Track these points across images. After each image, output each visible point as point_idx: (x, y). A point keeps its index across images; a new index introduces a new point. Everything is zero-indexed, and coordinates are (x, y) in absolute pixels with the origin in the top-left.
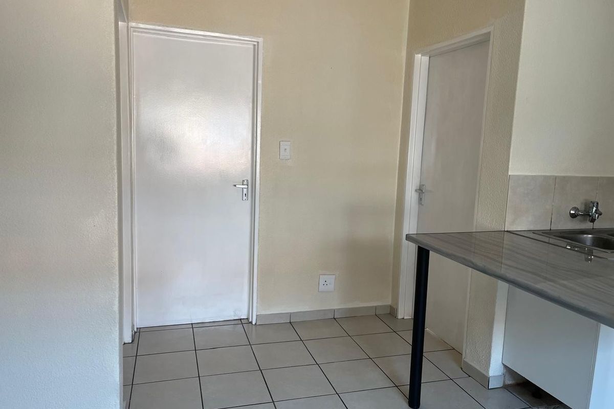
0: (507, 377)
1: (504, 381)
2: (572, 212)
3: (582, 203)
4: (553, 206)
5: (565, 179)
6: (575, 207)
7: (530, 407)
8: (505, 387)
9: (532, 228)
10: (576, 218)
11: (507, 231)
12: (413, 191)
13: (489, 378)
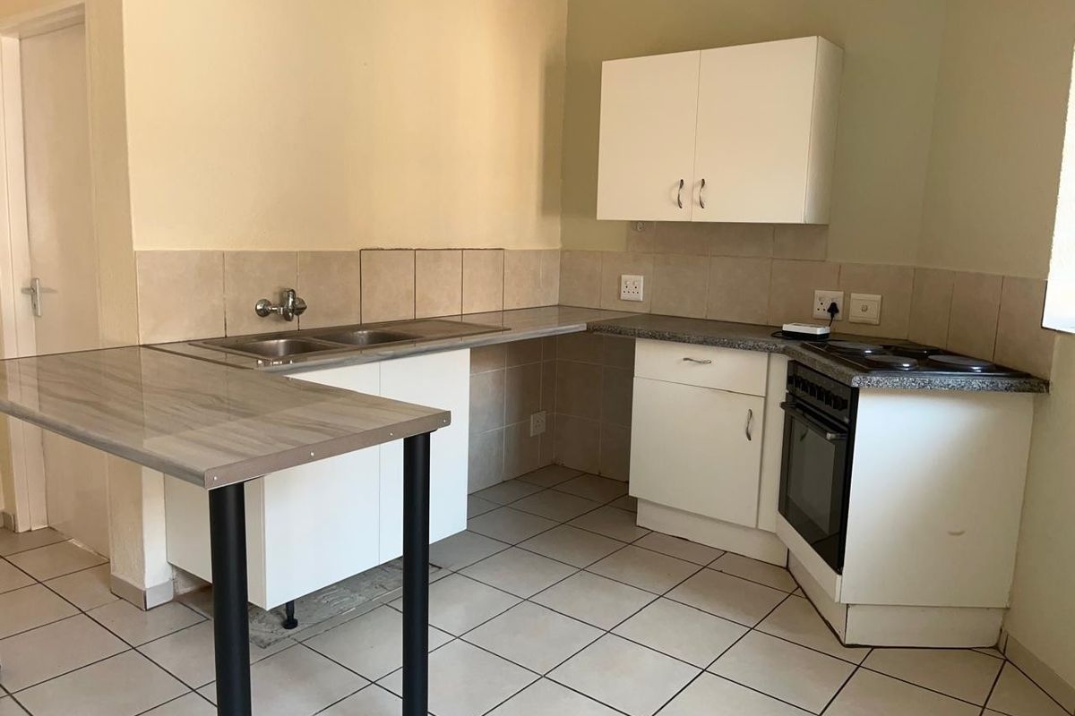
0: (181, 581)
1: (174, 590)
2: (259, 307)
3: (275, 293)
4: (224, 299)
5: (240, 257)
6: (265, 300)
7: (208, 619)
8: (178, 599)
9: (192, 336)
10: (267, 317)
11: (144, 346)
12: (18, 292)
13: (145, 592)
